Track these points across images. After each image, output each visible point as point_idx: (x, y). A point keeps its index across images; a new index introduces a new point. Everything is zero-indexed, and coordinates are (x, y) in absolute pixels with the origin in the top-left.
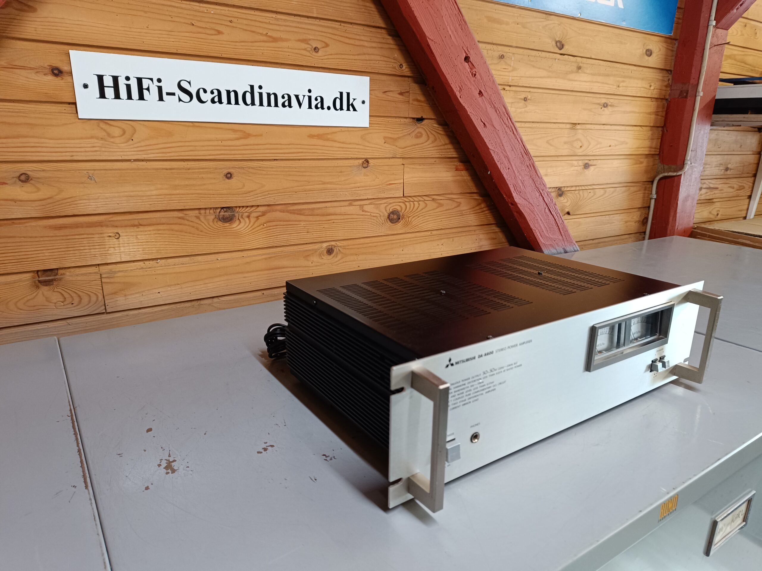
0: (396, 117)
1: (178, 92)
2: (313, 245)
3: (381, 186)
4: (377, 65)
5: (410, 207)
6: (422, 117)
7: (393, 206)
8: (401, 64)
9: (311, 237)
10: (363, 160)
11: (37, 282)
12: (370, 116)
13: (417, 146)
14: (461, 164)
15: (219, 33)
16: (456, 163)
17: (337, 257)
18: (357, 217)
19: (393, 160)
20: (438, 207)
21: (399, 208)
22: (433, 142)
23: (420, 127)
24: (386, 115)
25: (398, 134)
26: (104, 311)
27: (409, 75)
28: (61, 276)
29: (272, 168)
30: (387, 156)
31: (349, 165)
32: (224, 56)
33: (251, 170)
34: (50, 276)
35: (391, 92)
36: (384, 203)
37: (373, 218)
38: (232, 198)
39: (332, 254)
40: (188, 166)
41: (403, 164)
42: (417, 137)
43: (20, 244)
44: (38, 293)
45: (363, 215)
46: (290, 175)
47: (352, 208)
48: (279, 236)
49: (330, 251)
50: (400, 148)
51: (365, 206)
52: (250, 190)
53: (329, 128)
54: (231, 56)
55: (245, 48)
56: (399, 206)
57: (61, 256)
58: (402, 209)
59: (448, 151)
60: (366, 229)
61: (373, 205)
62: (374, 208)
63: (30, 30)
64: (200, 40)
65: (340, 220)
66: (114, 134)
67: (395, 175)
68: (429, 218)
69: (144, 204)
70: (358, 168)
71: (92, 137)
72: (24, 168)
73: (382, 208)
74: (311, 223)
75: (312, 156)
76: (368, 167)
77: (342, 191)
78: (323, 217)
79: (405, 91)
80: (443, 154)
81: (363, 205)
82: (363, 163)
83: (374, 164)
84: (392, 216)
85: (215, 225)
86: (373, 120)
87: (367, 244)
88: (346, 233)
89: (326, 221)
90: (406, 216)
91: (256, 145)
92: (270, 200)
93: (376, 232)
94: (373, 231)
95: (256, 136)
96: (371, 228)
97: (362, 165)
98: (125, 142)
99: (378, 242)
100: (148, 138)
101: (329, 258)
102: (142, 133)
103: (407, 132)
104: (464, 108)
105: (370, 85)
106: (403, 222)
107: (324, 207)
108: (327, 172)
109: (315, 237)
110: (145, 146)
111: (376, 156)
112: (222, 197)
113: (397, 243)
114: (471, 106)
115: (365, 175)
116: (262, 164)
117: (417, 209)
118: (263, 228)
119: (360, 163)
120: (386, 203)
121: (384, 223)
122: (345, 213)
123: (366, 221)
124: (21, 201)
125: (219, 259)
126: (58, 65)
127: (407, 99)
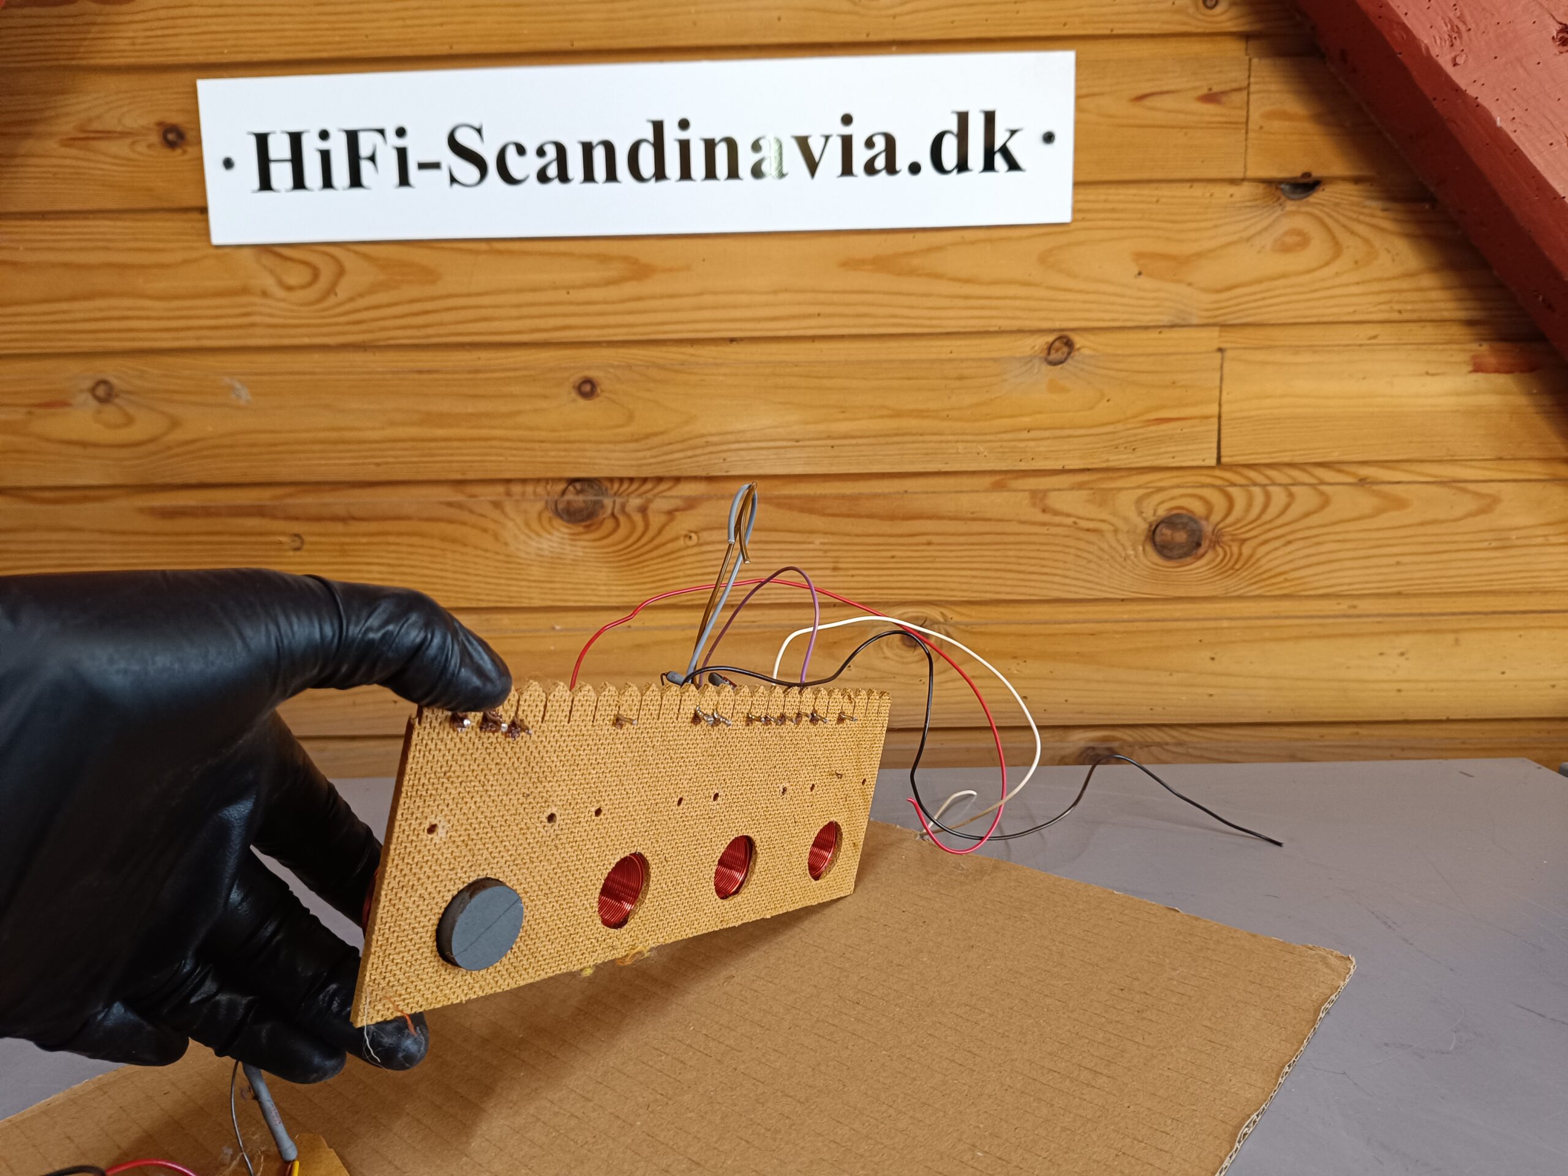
0: (1192, 182)
1: (449, 159)
3: (1120, 427)
5: (1249, 506)
6: (1307, 175)
7: (1173, 499)
9: (848, 585)
10: (1051, 338)
12: (1077, 184)
13: (1284, 281)
16: (1474, 346)
18: (1021, 528)
19: (1174, 334)
20: (1380, 511)
21: (1197, 507)
23: (1301, 213)
24: (1146, 175)
25: (1196, 240)
27: (1242, 29)
29: (721, 364)
30: (1146, 320)
31: (994, 355)
32: (579, 45)
33: (653, 372)
35: (1165, 97)
36: (1134, 488)
37: (1081, 535)
38: (594, 455)
40: (480, 362)
41: (1220, 350)
42: (1284, 248)
45: (1044, 524)
46: (777, 387)
47: (998, 498)
50: (1208, 290)
51: (1052, 494)
52: (651, 431)
54: (598, 43)
56: (1201, 498)
58: (1209, 506)
59: (1434, 295)
60: (1054, 571)
61: (1085, 492)
62: (1088, 501)
63: (122, 44)
64: (512, 10)
65: (953, 534)
66: (292, 281)
67: (1182, 386)
68: (1339, 551)
69: (364, 464)
70: (1030, 365)
71: (245, 291)
72: (111, 370)
73: (1125, 502)
74: (846, 539)
75: (854, 326)
76: (1066, 359)
77: (963, 441)
78: (890, 522)
79: (1227, 87)
80: (1409, 307)
81: (1045, 492)
82: (1050, 348)
83: (1095, 350)
84: (1166, 532)
85: (543, 527)
86: (1091, 197)
87: (1059, 623)
88: (975, 581)
89: (901, 536)
90: (1230, 537)
91: (672, 296)
92: (713, 462)
93: (1097, 584)
94: (1084, 580)
95: (671, 270)
96: (1078, 572)
97: (1042, 355)
98: (319, 301)
99: (1106, 621)
100: (373, 289)
101: (910, 660)
102: (359, 275)
103: (1235, 233)
104: (1478, 106)
105: (1077, 80)
106: (1218, 556)
107: (898, 493)
108: (909, 379)
109: (861, 585)
110: (367, 309)
111: (1104, 320)
112: (565, 450)
113: (1189, 630)
114: (1513, 94)
115: (1054, 387)
116: (692, 355)
117: (1283, 512)
118: (688, 547)
119: (1037, 348)
120: (1139, 487)
121: (1132, 558)
122: (974, 515)
123: (1057, 545)
124: (96, 445)
125: (558, 627)
126: (174, 118)
127: (1238, 114)
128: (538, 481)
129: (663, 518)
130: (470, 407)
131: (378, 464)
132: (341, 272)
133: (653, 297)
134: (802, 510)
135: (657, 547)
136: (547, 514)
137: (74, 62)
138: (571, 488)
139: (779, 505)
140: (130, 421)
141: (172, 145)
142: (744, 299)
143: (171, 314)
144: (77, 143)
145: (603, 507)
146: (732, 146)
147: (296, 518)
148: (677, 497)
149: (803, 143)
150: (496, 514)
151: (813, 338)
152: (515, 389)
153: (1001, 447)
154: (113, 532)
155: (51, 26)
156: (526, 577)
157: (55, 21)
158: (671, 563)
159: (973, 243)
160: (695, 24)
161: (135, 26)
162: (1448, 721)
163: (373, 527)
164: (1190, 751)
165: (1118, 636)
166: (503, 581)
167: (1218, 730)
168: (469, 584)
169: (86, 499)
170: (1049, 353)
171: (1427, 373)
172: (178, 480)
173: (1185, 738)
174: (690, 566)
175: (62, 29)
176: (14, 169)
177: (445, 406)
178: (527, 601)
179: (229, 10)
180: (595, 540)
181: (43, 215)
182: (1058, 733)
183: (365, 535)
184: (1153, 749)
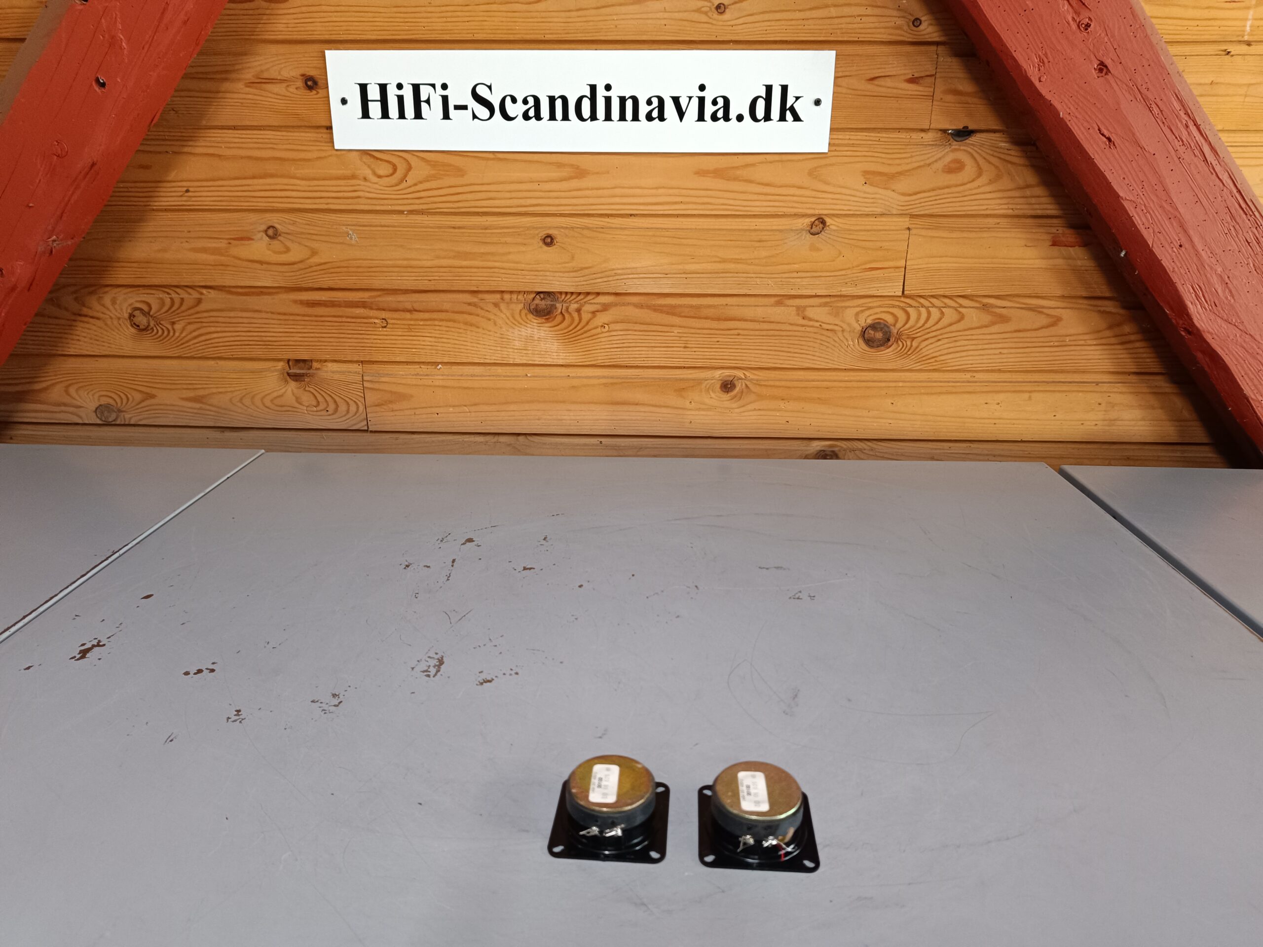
0: (899, 130)
2: (697, 371)
3: (849, 272)
4: (855, 26)
5: (918, 319)
6: (967, 127)
7: (876, 313)
8: (917, 19)
9: (691, 357)
10: (813, 220)
11: (286, 374)
12: (832, 130)
13: (946, 191)
14: (1068, 231)
16: (1054, 230)
17: (741, 398)
18: (791, 328)
19: (883, 219)
20: (993, 323)
21: (889, 319)
22: (991, 182)
23: (961, 150)
24: (872, 126)
25: (899, 165)
26: (366, 428)
27: (937, 39)
28: (314, 372)
29: (625, 228)
30: (867, 210)
31: (780, 228)
32: (548, 37)
33: (585, 232)
34: (303, 369)
35: (887, 79)
36: (854, 307)
37: (825, 333)
38: (551, 278)
39: (732, 391)
40: (488, 223)
41: (909, 229)
42: (949, 171)
43: (267, 321)
44: (287, 390)
45: (803, 326)
46: (656, 243)
47: (779, 310)
48: (630, 349)
49: (727, 386)
50: (904, 194)
51: (807, 309)
52: (583, 266)
53: (739, 156)
54: (560, 36)
55: (584, 19)
56: (892, 314)
57: (313, 344)
58: (896, 319)
59: (1033, 200)
60: (807, 352)
61: (827, 308)
62: (829, 313)
63: (281, 27)
64: (510, 14)
65: (752, 330)
66: (381, 172)
67: (885, 250)
68: (967, 345)
69: (421, 280)
70: (800, 234)
71: (353, 177)
72: (274, 219)
73: (849, 314)
74: (693, 331)
75: (702, 210)
76: (821, 231)
77: (760, 278)
78: (717, 322)
79: (923, 74)
80: (1018, 207)
81: (805, 307)
82: (812, 224)
83: (838, 226)
84: (872, 332)
85: (522, 319)
86: (840, 137)
87: (809, 381)
88: (763, 356)
89: (723, 330)
90: (906, 336)
91: (597, 189)
92: (618, 285)
93: (831, 360)
94: (824, 358)
95: (597, 173)
96: (822, 353)
97: (808, 228)
98: (396, 185)
99: (835, 381)
100: (427, 180)
101: (725, 399)
102: (420, 171)
103: (923, 160)
104: (1051, 105)
105: (836, 67)
106: (899, 346)
107: (723, 305)
108: (731, 241)
109: (700, 357)
110: (424, 190)
111: (843, 210)
112: (535, 276)
113: (881, 387)
114: (1070, 99)
115: (813, 248)
116: (608, 223)
117: (937, 323)
118: (603, 332)
119: (805, 224)
120: (858, 306)
121: (852, 346)
122: (765, 319)
123: (810, 338)
124: (268, 263)
125: (529, 375)
126: (312, 73)
127: (928, 91)
128: (520, 292)
129: (590, 315)
130: (483, 249)
131: (430, 280)
132: (410, 168)
133: (588, 189)
134: (668, 313)
135: (585, 332)
136: (526, 311)
137: (253, 37)
138: (538, 297)
139: (655, 310)
140: (288, 250)
141: (310, 88)
142: (638, 191)
143: (311, 188)
144: (255, 85)
145: (556, 308)
147: (384, 310)
148: (597, 304)
150: (496, 310)
151: (678, 216)
152: (509, 240)
153: (781, 281)
154: (279, 314)
155: (239, 15)
156: (511, 346)
157: (242, 12)
158: (594, 341)
159: (771, 162)
160: (616, 26)
161: (287, 16)
162: (1022, 441)
163: (427, 315)
164: (878, 454)
165: (841, 389)
166: (499, 349)
167: (893, 443)
168: (480, 349)
169: (262, 293)
170: (812, 228)
171: (1026, 246)
172: (316, 286)
173: (874, 446)
174: (604, 343)
175: (246, 17)
176: (219, 100)
177: (468, 248)
178: (512, 360)
179: (343, 8)
180: (550, 327)
181: (235, 128)
182: (805, 442)
183: (422, 320)
184: (857, 452)
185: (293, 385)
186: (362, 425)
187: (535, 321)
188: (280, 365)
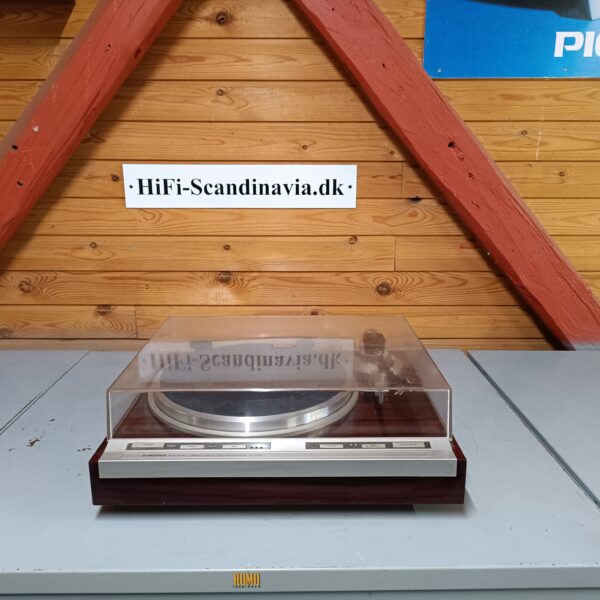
0: (388, 198)
1: (191, 187)
2: (299, 307)
3: (368, 261)
4: (365, 154)
5: (403, 281)
6: (418, 197)
7: (383, 280)
8: (392, 151)
9: (296, 300)
10: (351, 237)
11: (97, 313)
12: (357, 198)
13: (411, 224)
14: (467, 242)
15: (223, 142)
16: (461, 241)
18: (342, 286)
19: (383, 237)
20: (437, 283)
21: (389, 281)
22: (431, 220)
23: (416, 207)
24: (375, 196)
25: (389, 213)
26: (137, 338)
27: (402, 160)
28: (111, 310)
29: (263, 242)
30: (376, 233)
31: (336, 241)
32: (227, 159)
33: (245, 244)
34: (106, 309)
35: (381, 177)
37: (358, 289)
38: (228, 265)
40: (198, 240)
41: (395, 242)
42: (411, 216)
43: (89, 287)
44: (97, 320)
45: (348, 285)
46: (278, 248)
47: (337, 278)
48: (267, 297)
49: (314, 313)
50: (391, 226)
51: (351, 277)
52: (244, 259)
53: (315, 210)
54: (232, 158)
55: (243, 151)
56: (390, 279)
58: (392, 282)
59: (450, 228)
61: (360, 277)
62: (360, 279)
63: (102, 154)
64: (209, 149)
65: (325, 288)
66: (148, 218)
67: (385, 250)
68: (425, 294)
69: (166, 266)
70: (345, 244)
71: (134, 220)
72: (94, 239)
73: (370, 280)
74: (296, 288)
75: (299, 233)
76: (355, 243)
77: (327, 263)
78: (308, 284)
79: (396, 175)
80: (444, 232)
81: (349, 277)
82: (351, 239)
83: (362, 241)
84: (381, 288)
85: (214, 284)
86: (361, 201)
87: (352, 311)
88: (330, 300)
89: (311, 288)
90: (398, 290)
91: (250, 224)
92: (261, 267)
94: (359, 300)
95: (249, 217)
96: (358, 298)
97: (349, 241)
98: (155, 223)
99: (365, 311)
100: (170, 220)
102: (165, 217)
103: (399, 211)
104: (450, 191)
105: (357, 172)
106: (394, 295)
107: (310, 276)
108: (314, 247)
109: (300, 300)
110: (168, 226)
111: (365, 233)
112: (221, 264)
115: (352, 250)
116: (255, 239)
117: (411, 283)
118: (254, 290)
119: (347, 240)
120: (374, 276)
121: (372, 294)
122: (331, 283)
123: (351, 291)
124: (92, 260)
126: (116, 174)
127: (399, 182)
128: (213, 271)
129: (247, 282)
130: (195, 252)
131: (170, 267)
132: (161, 216)
133: (246, 224)
134: (284, 281)
135: (246, 290)
136: (217, 280)
137: (88, 158)
138: (222, 274)
139: (278, 279)
140: (101, 253)
141: (115, 180)
142: (269, 225)
143: (114, 225)
144: (88, 179)
145: (231, 278)
146: (267, 186)
147: (147, 280)
148: (251, 276)
149: (286, 186)
150: (201, 280)
151: (288, 236)
152: (207, 247)
153: (337, 265)
154: (96, 283)
156: (209, 297)
157: (83, 147)
158: (249, 294)
159: (331, 212)
161: (106, 149)
163: (168, 283)
166: (203, 298)
168: (194, 298)
169: (87, 274)
171: (449, 249)
172: (114, 269)
174: (254, 295)
175: (85, 149)
176: (70, 185)
177: (188, 251)
178: (210, 303)
180: (228, 288)
181: (78, 198)
183: (165, 285)
185: (101, 317)
186: (134, 336)
187: (221, 285)
188: (94, 308)
